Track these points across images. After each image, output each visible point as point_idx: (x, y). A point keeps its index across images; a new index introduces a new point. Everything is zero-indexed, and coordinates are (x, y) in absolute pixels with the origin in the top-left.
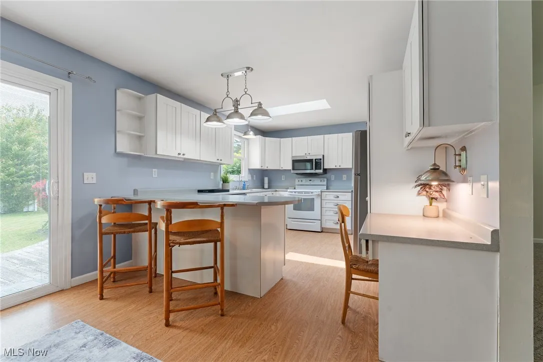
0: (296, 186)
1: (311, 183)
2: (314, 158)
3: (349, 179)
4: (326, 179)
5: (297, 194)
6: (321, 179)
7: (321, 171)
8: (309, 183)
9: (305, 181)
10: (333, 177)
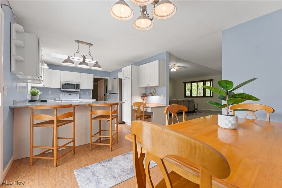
0: (61, 98)
1: (71, 96)
2: (76, 83)
3: (89, 94)
4: (79, 94)
5: (68, 102)
6: (77, 94)
7: (79, 90)
8: (69, 96)
9: (67, 95)
10: (82, 93)
